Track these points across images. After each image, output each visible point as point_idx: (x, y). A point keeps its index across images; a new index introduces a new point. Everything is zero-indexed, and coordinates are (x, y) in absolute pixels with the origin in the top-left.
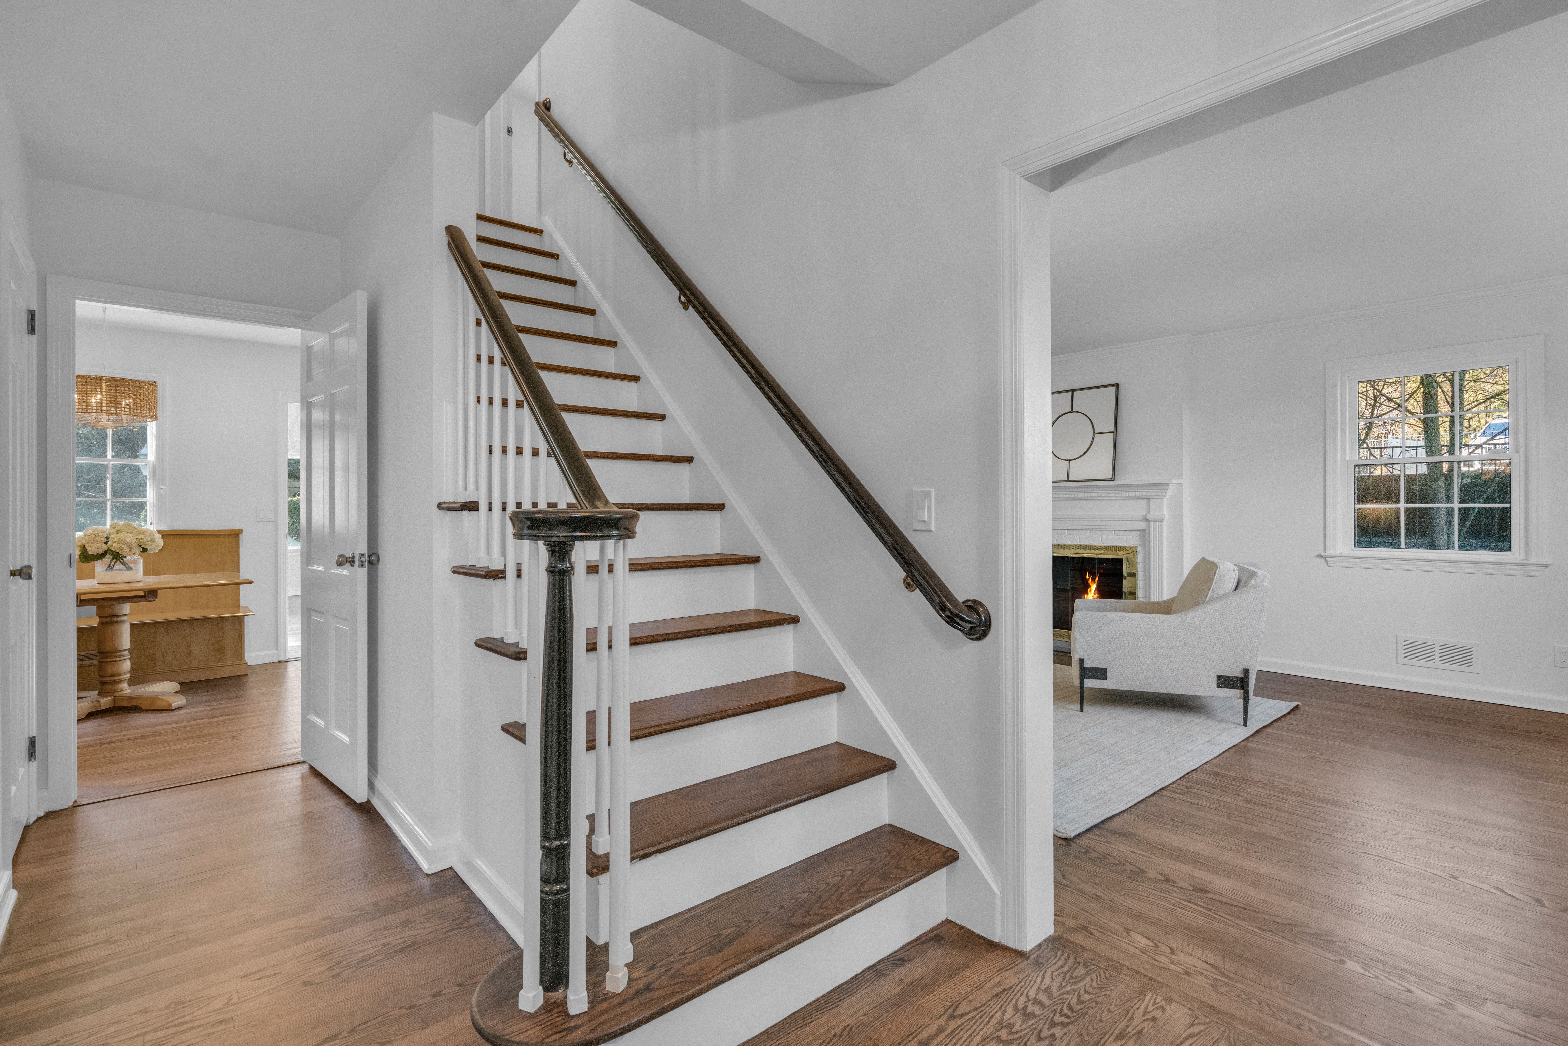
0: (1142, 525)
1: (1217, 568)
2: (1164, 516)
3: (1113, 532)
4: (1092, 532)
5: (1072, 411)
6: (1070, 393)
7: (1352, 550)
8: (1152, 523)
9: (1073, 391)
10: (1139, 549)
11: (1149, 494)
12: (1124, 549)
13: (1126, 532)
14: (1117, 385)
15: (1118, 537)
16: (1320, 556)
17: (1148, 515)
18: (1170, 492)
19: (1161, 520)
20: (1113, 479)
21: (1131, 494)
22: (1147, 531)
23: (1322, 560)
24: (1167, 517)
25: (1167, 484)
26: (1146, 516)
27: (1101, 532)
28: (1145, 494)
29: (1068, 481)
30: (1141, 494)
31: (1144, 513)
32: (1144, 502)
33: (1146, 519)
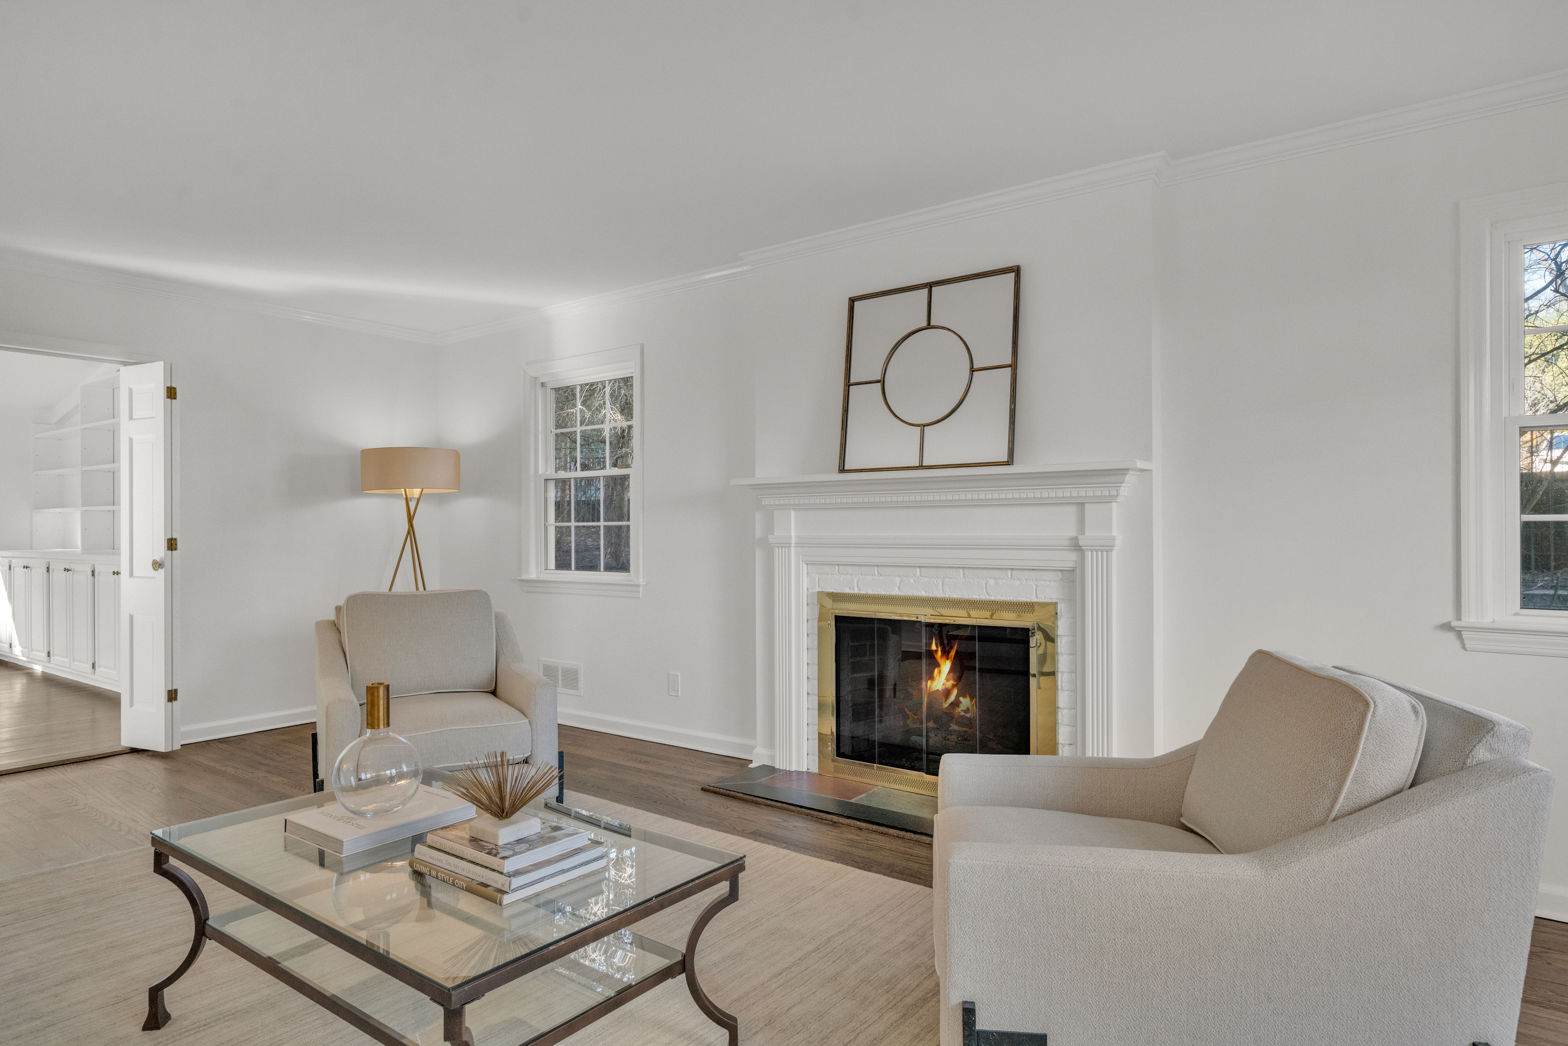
0: (1069, 559)
1: (1367, 704)
2: (1114, 539)
3: (1009, 572)
4: (967, 571)
5: (929, 326)
6: (925, 291)
7: (1517, 614)
8: (1088, 554)
9: (930, 286)
10: (1062, 608)
11: (1082, 493)
12: (1029, 607)
13: (1034, 573)
14: (1017, 270)
15: (1018, 582)
16: (1447, 627)
17: (1080, 537)
18: (1127, 487)
19: (1107, 548)
20: (1009, 462)
21: (1045, 494)
22: (1078, 571)
23: (1451, 636)
24: (1118, 543)
25: (1124, 471)
26: (1076, 539)
27: (985, 572)
28: (1075, 494)
29: (921, 467)
30: (1067, 494)
31: (1073, 533)
32: (1072, 511)
33: (1076, 546)
